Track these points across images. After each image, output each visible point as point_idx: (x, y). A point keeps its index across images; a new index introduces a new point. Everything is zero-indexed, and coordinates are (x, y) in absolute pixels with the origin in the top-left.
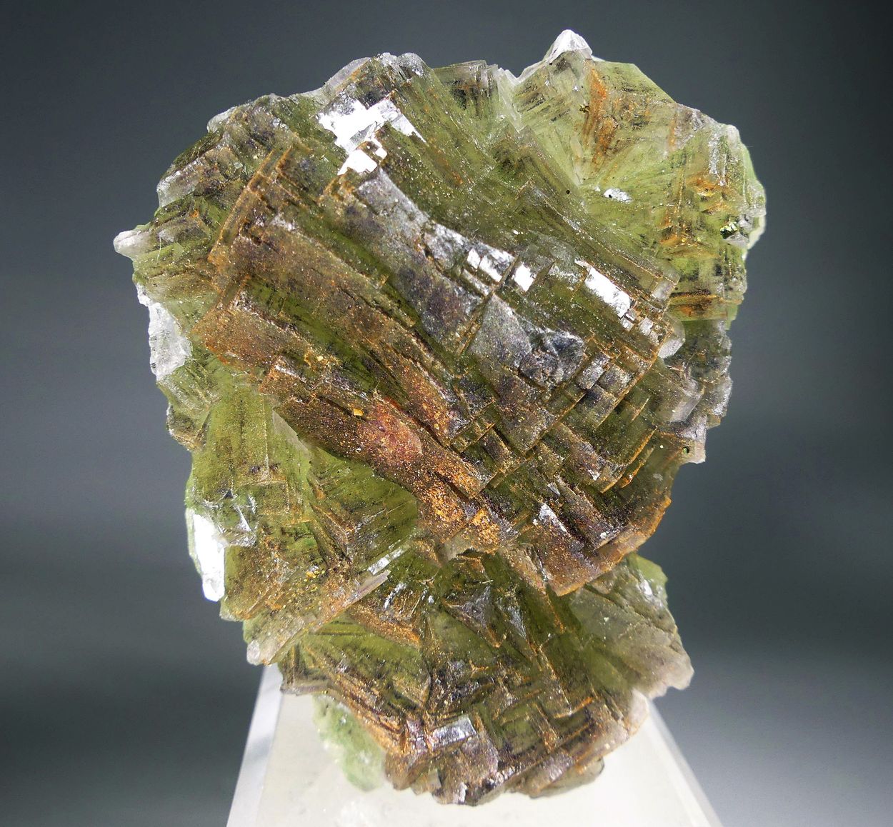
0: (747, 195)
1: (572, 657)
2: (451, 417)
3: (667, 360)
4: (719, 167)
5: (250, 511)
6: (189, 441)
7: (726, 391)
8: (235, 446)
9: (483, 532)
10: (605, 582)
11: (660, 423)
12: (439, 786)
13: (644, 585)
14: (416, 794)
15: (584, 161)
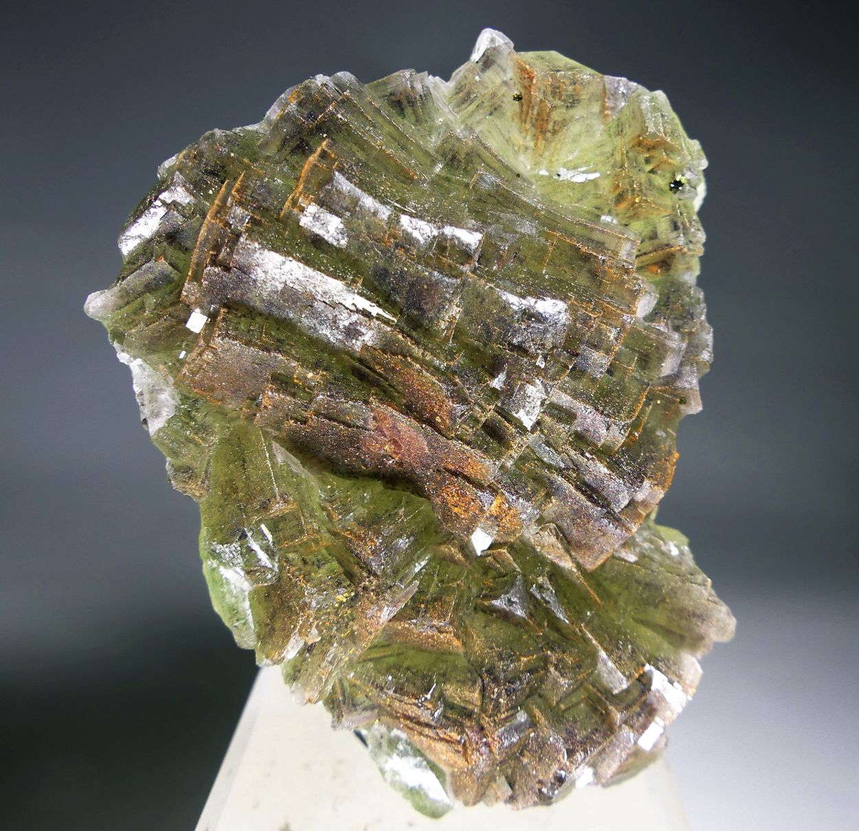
0: (688, 148)
1: (615, 631)
2: (451, 404)
3: (646, 319)
4: (656, 125)
5: (269, 546)
6: (193, 490)
7: (708, 337)
8: (240, 485)
9: (504, 521)
10: (632, 549)
11: (652, 380)
12: (510, 792)
13: (669, 546)
14: (488, 806)
15: (526, 148)
